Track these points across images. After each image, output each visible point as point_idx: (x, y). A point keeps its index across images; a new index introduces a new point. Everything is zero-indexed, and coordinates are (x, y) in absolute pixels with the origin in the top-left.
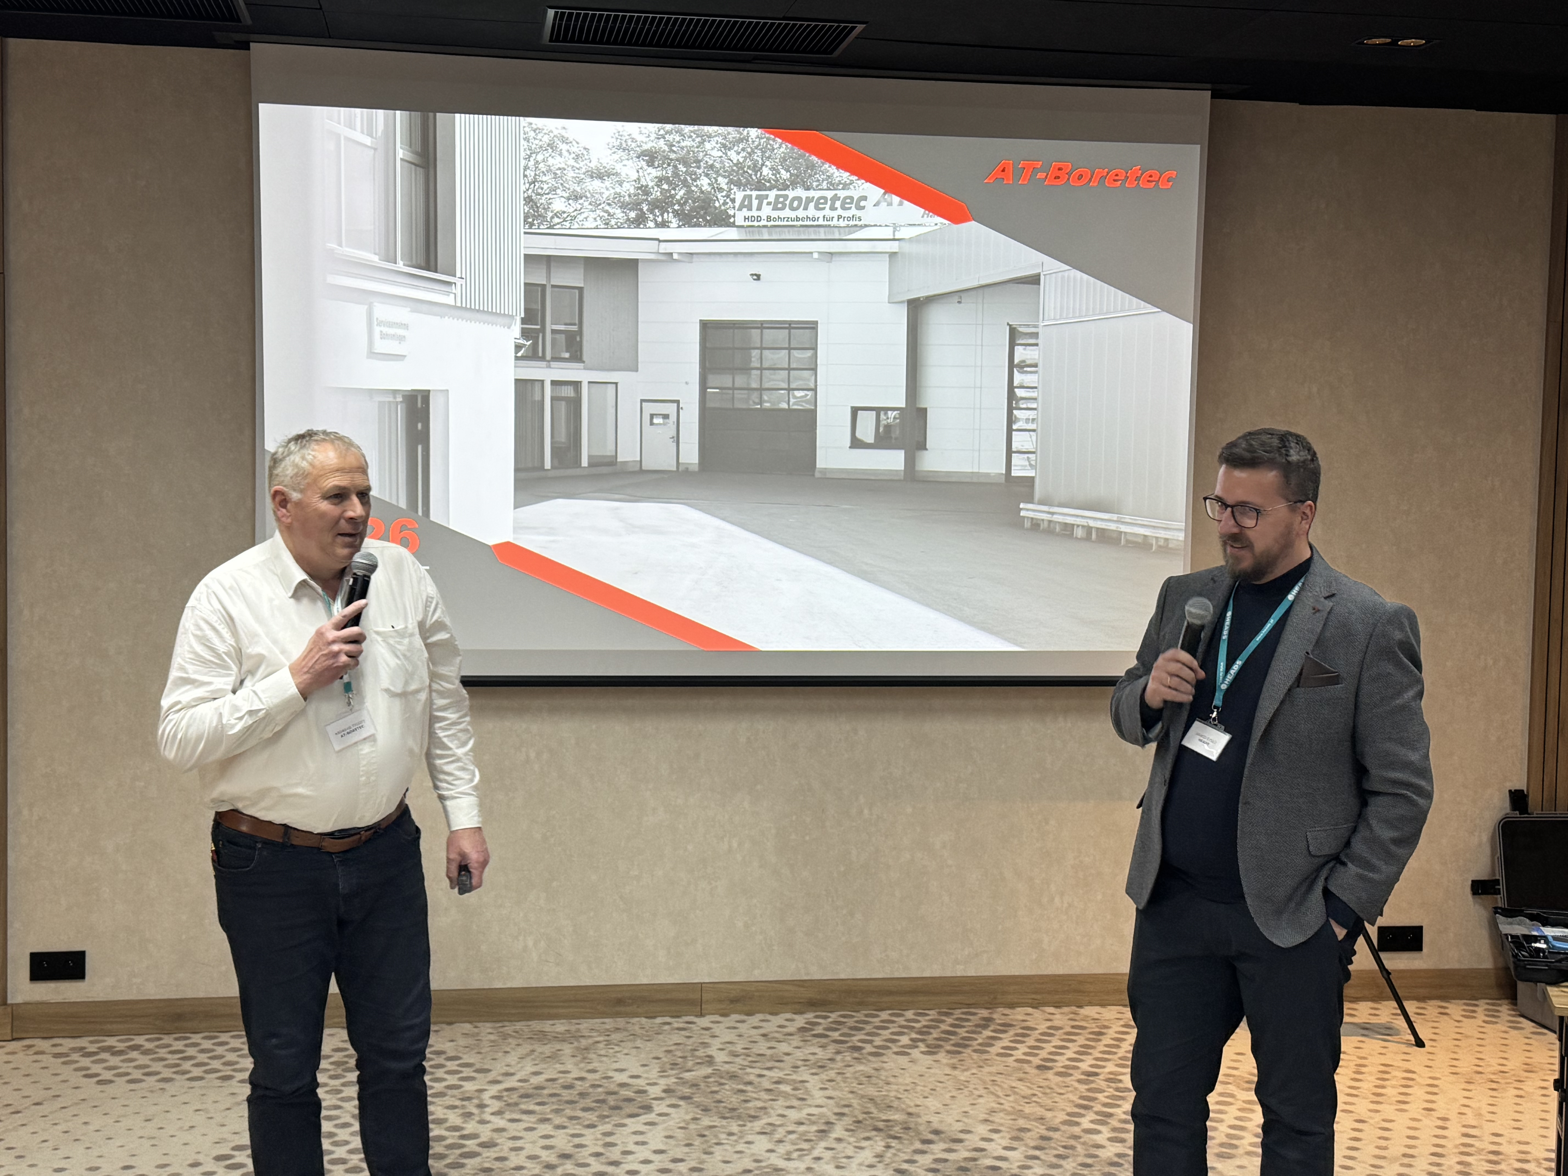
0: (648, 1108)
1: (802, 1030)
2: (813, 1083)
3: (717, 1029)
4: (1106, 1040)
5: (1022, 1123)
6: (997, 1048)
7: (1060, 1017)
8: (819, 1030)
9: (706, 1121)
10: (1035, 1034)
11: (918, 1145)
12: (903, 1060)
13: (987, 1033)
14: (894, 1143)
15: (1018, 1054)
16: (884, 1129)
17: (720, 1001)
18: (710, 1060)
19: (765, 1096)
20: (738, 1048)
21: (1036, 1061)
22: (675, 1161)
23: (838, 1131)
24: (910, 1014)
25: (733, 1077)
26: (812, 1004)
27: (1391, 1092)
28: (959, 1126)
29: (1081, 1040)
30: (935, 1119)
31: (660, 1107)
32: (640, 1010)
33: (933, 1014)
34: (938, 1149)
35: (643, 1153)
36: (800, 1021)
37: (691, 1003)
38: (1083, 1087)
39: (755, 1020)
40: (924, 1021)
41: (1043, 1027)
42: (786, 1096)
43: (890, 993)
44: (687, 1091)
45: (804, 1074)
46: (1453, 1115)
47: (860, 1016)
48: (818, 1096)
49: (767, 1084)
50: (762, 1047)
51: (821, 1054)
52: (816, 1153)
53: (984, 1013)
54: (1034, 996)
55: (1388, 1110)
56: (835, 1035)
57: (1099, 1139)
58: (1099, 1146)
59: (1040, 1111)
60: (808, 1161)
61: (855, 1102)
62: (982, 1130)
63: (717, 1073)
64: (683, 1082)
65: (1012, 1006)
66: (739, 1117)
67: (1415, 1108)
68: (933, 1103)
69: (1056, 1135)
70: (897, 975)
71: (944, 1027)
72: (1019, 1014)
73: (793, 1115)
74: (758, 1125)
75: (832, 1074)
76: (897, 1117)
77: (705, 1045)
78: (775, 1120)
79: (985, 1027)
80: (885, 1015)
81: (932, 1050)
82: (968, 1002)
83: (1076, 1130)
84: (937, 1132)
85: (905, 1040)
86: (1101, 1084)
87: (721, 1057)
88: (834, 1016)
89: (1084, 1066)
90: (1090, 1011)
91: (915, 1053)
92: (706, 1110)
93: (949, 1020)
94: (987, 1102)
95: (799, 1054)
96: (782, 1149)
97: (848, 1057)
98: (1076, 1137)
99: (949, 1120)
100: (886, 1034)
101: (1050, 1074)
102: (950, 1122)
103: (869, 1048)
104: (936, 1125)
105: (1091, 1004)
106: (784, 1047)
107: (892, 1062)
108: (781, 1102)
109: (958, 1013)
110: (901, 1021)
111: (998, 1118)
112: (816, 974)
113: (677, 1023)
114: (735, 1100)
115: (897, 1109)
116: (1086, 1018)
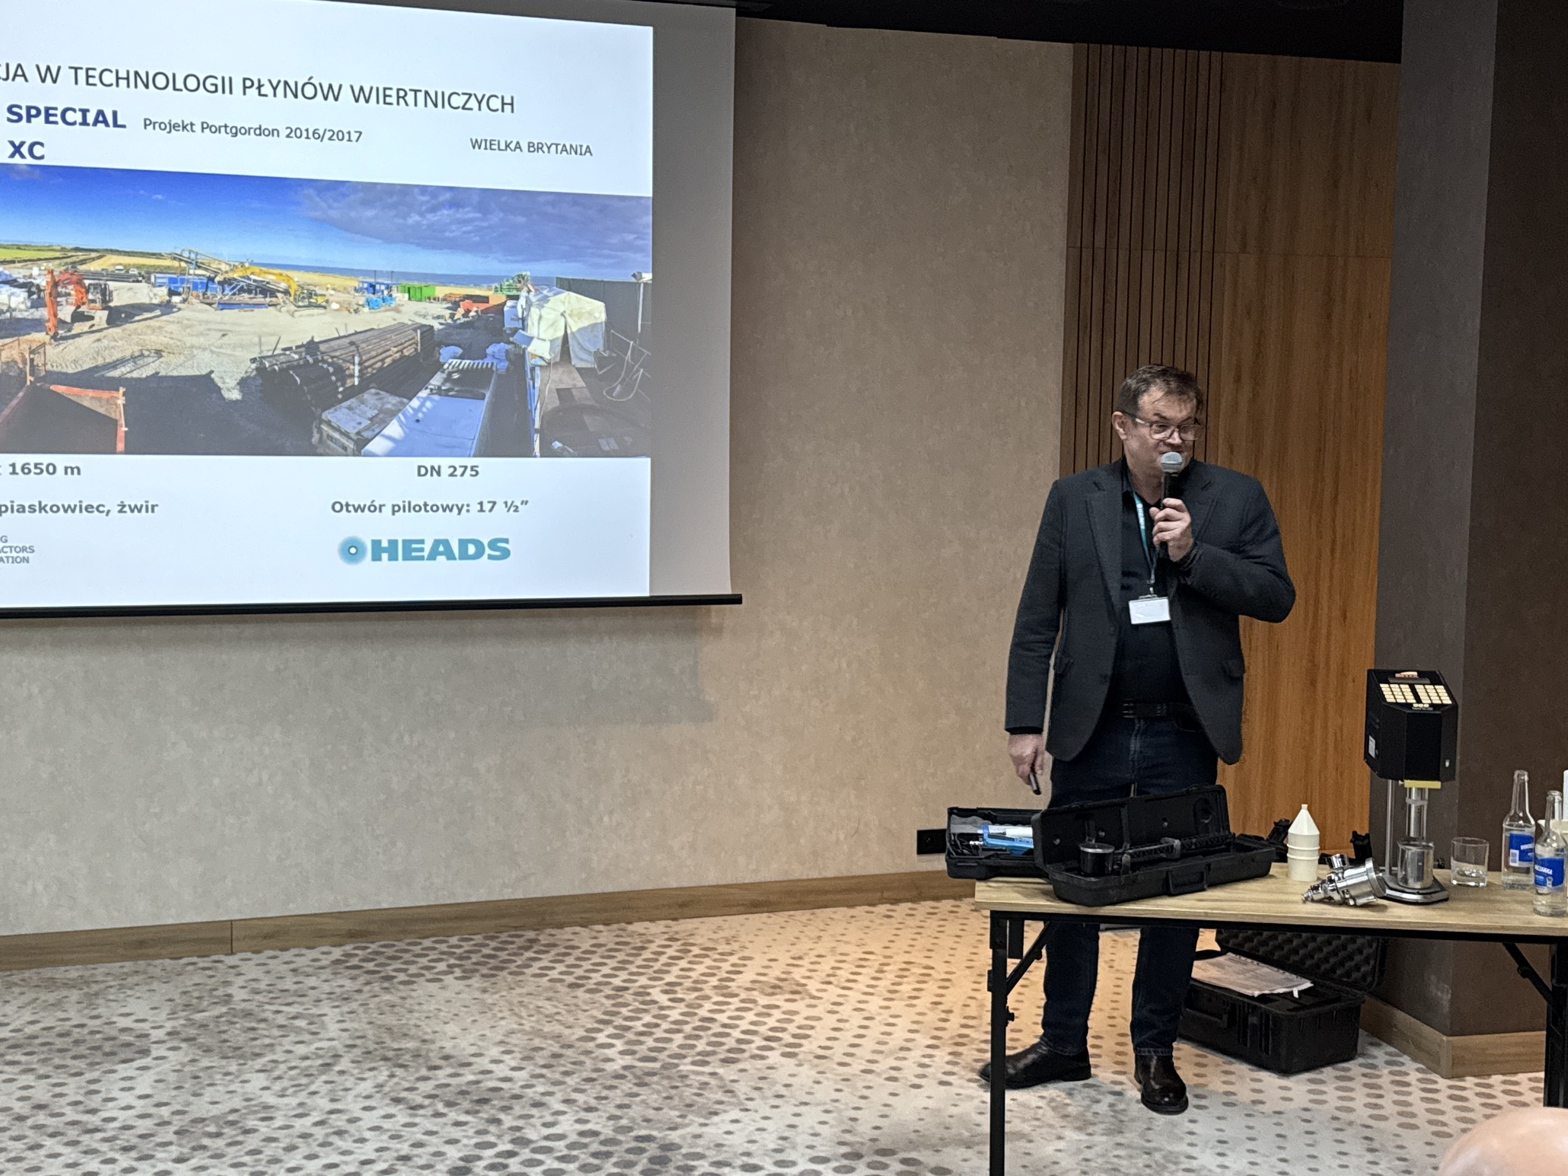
0: (145, 1052)
1: (337, 962)
2: (331, 1014)
3: (245, 967)
4: (646, 954)
5: (537, 1042)
6: (535, 968)
7: (606, 935)
8: (355, 961)
9: (205, 1062)
10: (577, 953)
11: (424, 1072)
12: (433, 987)
13: (529, 954)
14: (399, 1072)
15: (554, 974)
16: (395, 1060)
17: (253, 938)
18: (228, 998)
19: (276, 1032)
20: (262, 986)
21: (570, 979)
22: (159, 1105)
23: (344, 1064)
24: (454, 940)
25: (248, 1014)
26: (353, 935)
27: (906, 988)
28: (473, 1050)
29: (621, 956)
30: (448, 1045)
31: (157, 1051)
32: (164, 952)
33: (478, 939)
34: (442, 1076)
35: (127, 1098)
36: (337, 953)
37: (221, 941)
38: (608, 1003)
39: (287, 955)
40: (467, 946)
41: (586, 946)
42: (299, 1030)
43: (433, 920)
44: (192, 1032)
45: (325, 1008)
46: (957, 1009)
47: (401, 945)
48: (333, 1029)
49: (281, 1020)
50: (288, 984)
51: (349, 985)
52: (313, 1088)
53: (531, 934)
54: (583, 915)
55: (897, 1006)
56: (370, 966)
57: (609, 1052)
58: (608, 1060)
59: (557, 1028)
60: (302, 1097)
61: (370, 1033)
62: (495, 1052)
63: (233, 1012)
64: (191, 1022)
65: (561, 926)
66: (242, 1057)
67: (923, 1003)
68: (452, 1029)
69: (569, 1052)
70: (441, 902)
71: (486, 951)
72: (566, 933)
73: (301, 1050)
74: (259, 1063)
75: (354, 1006)
76: (411, 1045)
77: (227, 983)
78: (279, 1056)
79: (527, 949)
80: (427, 943)
81: (467, 975)
82: (515, 925)
83: (590, 1045)
84: (447, 1058)
85: (442, 966)
86: (628, 997)
87: (239, 994)
88: (373, 947)
89: (617, 982)
90: (638, 927)
91: (449, 979)
92: (208, 1050)
93: (493, 944)
94: (510, 1023)
95: (326, 987)
96: (277, 1086)
97: (376, 987)
98: (587, 1053)
99: (463, 1043)
100: (424, 961)
101: (580, 992)
102: (464, 1047)
103: (402, 977)
104: (448, 1051)
105: (641, 920)
106: (312, 981)
107: (423, 988)
108: (293, 1038)
109: (504, 937)
110: (443, 947)
111: (513, 1040)
112: (356, 905)
113: (202, 963)
114: (242, 1039)
115: (413, 1038)
116: (631, 935)
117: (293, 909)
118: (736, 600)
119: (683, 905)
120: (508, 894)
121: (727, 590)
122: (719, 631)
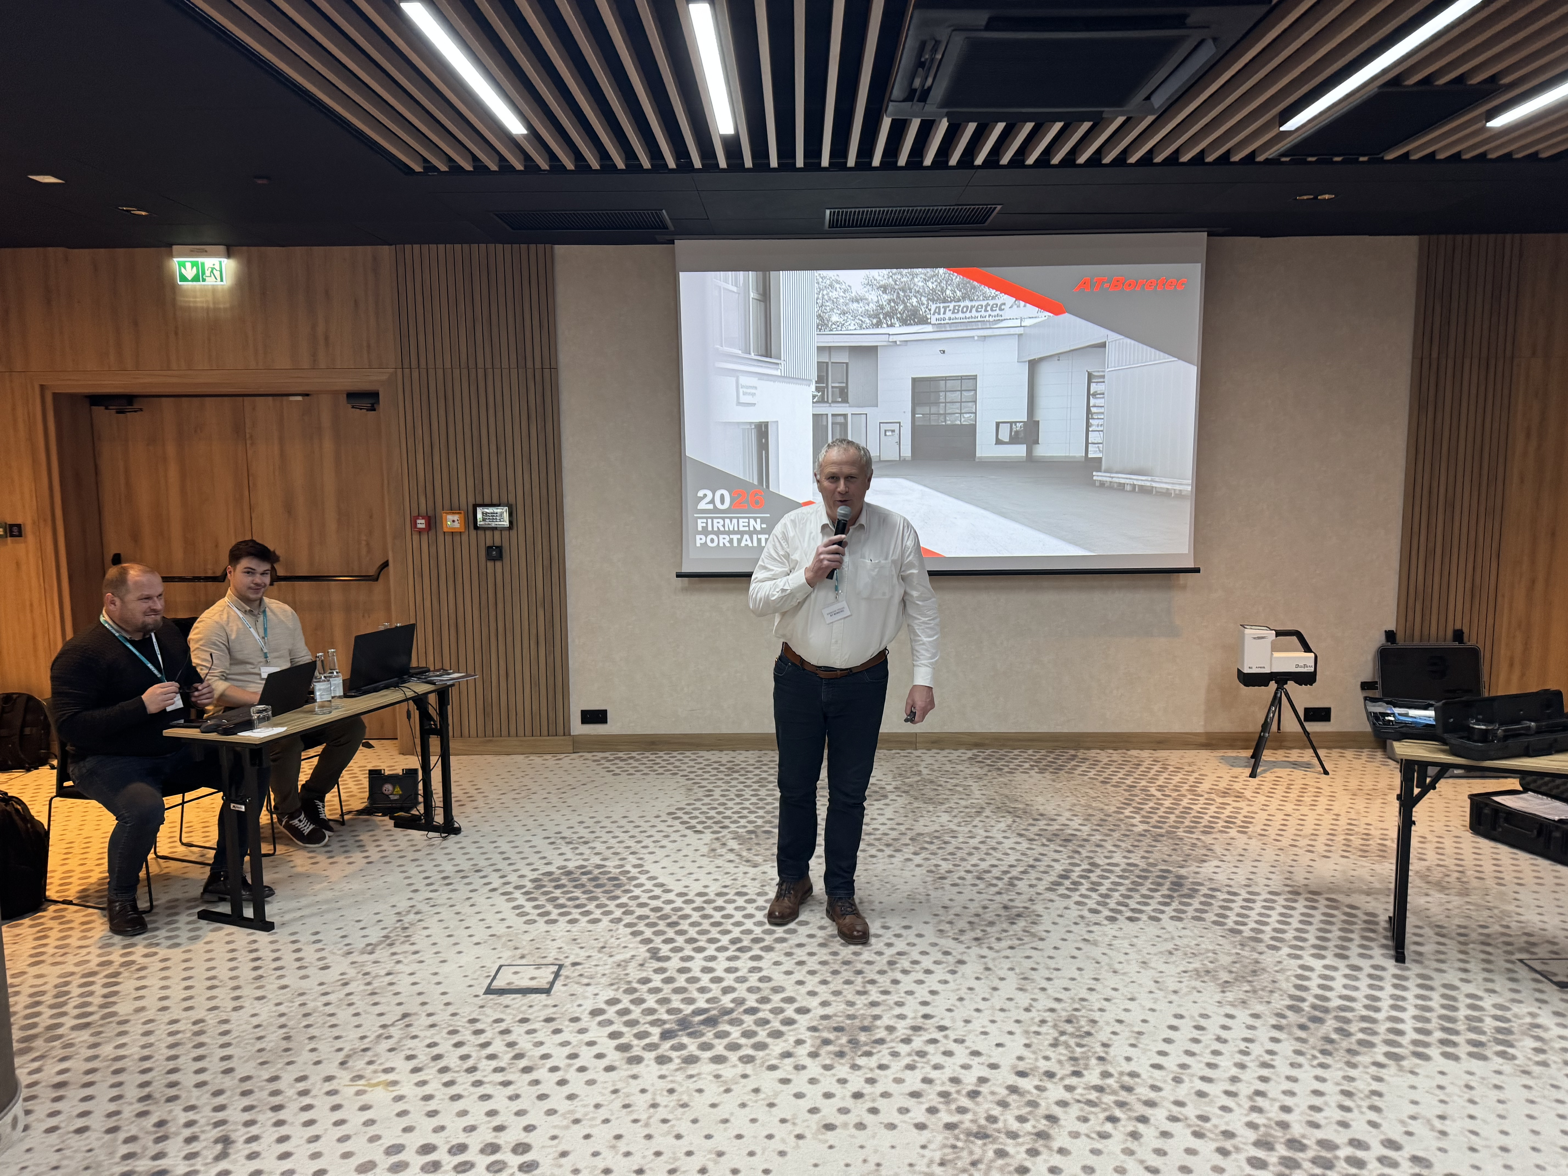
0: (885, 797)
1: (970, 758)
2: (975, 787)
3: (924, 757)
4: (1142, 768)
5: (1090, 811)
6: (1079, 771)
7: (1116, 756)
8: (980, 759)
9: (916, 805)
10: (1101, 765)
11: (1031, 821)
12: (1025, 776)
13: (1073, 763)
14: (1017, 820)
15: (1091, 775)
16: (1013, 812)
17: (926, 742)
18: (919, 773)
19: (948, 792)
20: (935, 767)
21: (1101, 779)
22: (898, 824)
23: (987, 812)
24: (1030, 752)
25: (932, 782)
26: (977, 745)
27: (1307, 799)
28: (1054, 812)
29: (1127, 768)
30: (1041, 808)
31: (892, 796)
33: (1043, 752)
34: (1042, 824)
35: (882, 819)
36: (970, 754)
37: (910, 743)
38: (1127, 794)
39: (945, 753)
40: (1038, 756)
41: (1106, 760)
42: (959, 793)
43: (1020, 740)
44: (907, 788)
45: (970, 782)
46: (1343, 813)
47: (1002, 752)
48: (977, 794)
49: (949, 787)
50: (948, 767)
51: (980, 771)
52: (974, 823)
53: (1073, 752)
54: (1101, 744)
55: (1304, 810)
56: (988, 762)
57: (1134, 821)
58: (1134, 825)
59: (1101, 806)
60: (970, 828)
61: (997, 798)
62: (1068, 814)
63: (924, 780)
64: (905, 784)
65: (1089, 749)
66: (934, 803)
67: (1320, 809)
68: (1040, 799)
69: (1110, 819)
70: (1023, 731)
71: (1049, 759)
72: (1093, 753)
73: (963, 803)
74: (943, 807)
75: (985, 782)
76: (1021, 806)
77: (917, 765)
78: (952, 805)
79: (1073, 760)
80: (1016, 752)
81: (1042, 771)
82: (1064, 746)
83: (1122, 816)
84: (1042, 815)
85: (1027, 765)
86: (1137, 791)
87: (925, 771)
88: (988, 752)
89: (1128, 782)
90: (1134, 752)
91: (1032, 773)
92: (916, 799)
93: (1052, 756)
94: (1071, 800)
95: (968, 771)
96: (956, 820)
97: (995, 773)
98: (1121, 820)
99: (1049, 808)
100: (1016, 762)
101: (1108, 786)
102: (1050, 809)
103: (1006, 769)
104: (1041, 811)
105: (1134, 749)
106: (960, 767)
107: (1019, 777)
108: (957, 796)
109: (1057, 752)
110: (1025, 755)
111: (1077, 809)
112: (978, 729)
113: (903, 753)
114: (932, 794)
115: (1021, 802)
116: (1131, 756)
117: (946, 729)
118: (1197, 570)
119: (1159, 742)
120: (1059, 729)
121: (1191, 565)
122: (1184, 587)
